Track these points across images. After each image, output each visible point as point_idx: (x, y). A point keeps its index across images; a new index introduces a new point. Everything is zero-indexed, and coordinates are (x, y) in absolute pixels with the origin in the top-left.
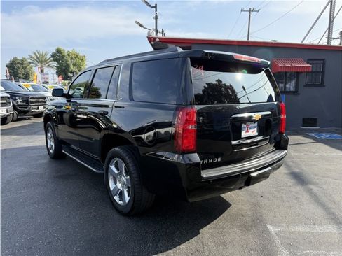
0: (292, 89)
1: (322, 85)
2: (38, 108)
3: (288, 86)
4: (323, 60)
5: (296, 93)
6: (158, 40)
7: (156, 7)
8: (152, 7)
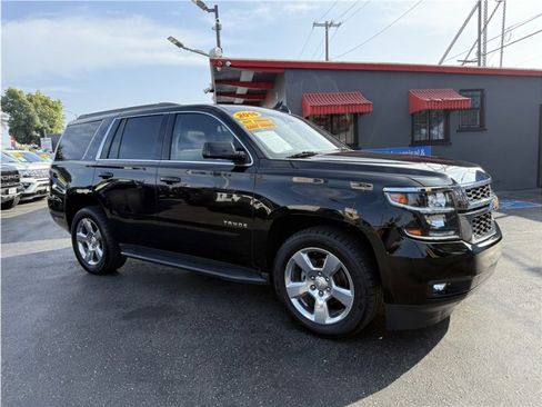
0: (441, 137)
1: (482, 128)
2: (7, 193)
3: (434, 132)
4: (482, 90)
5: (446, 141)
6: (229, 63)
7: (215, 10)
8: (210, 11)
